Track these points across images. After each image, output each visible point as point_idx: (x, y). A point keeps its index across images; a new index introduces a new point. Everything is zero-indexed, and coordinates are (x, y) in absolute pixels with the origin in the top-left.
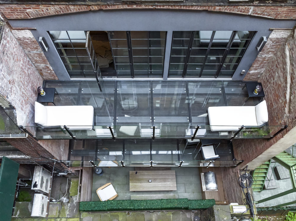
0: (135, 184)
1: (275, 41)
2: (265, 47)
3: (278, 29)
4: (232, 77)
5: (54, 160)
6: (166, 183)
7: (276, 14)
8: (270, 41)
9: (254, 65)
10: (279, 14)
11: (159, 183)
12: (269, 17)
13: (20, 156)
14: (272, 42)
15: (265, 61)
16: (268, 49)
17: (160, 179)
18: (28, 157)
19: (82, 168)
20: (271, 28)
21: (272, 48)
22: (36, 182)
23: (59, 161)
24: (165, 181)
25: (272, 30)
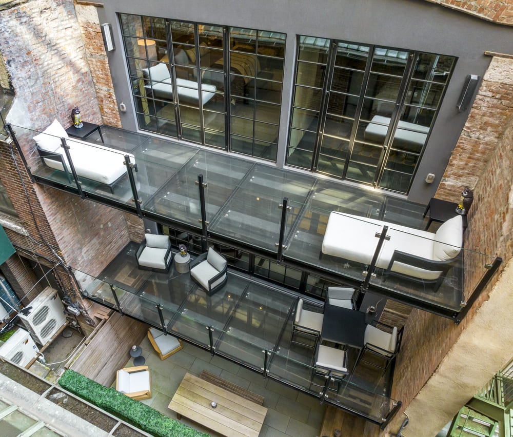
0: (183, 399)
1: (498, 93)
2: (476, 108)
3: (504, 57)
4: (408, 193)
5: (59, 257)
6: (239, 425)
7: (495, 7)
8: (485, 91)
9: (454, 162)
10: (502, 10)
11: (226, 419)
12: (481, 15)
13: (15, 226)
14: (490, 94)
15: (477, 151)
16: (484, 115)
17: (233, 412)
18: (24, 231)
19: (107, 318)
20: (487, 52)
21: (492, 115)
22: (31, 308)
23: (66, 266)
24: (239, 421)
25: (490, 57)
